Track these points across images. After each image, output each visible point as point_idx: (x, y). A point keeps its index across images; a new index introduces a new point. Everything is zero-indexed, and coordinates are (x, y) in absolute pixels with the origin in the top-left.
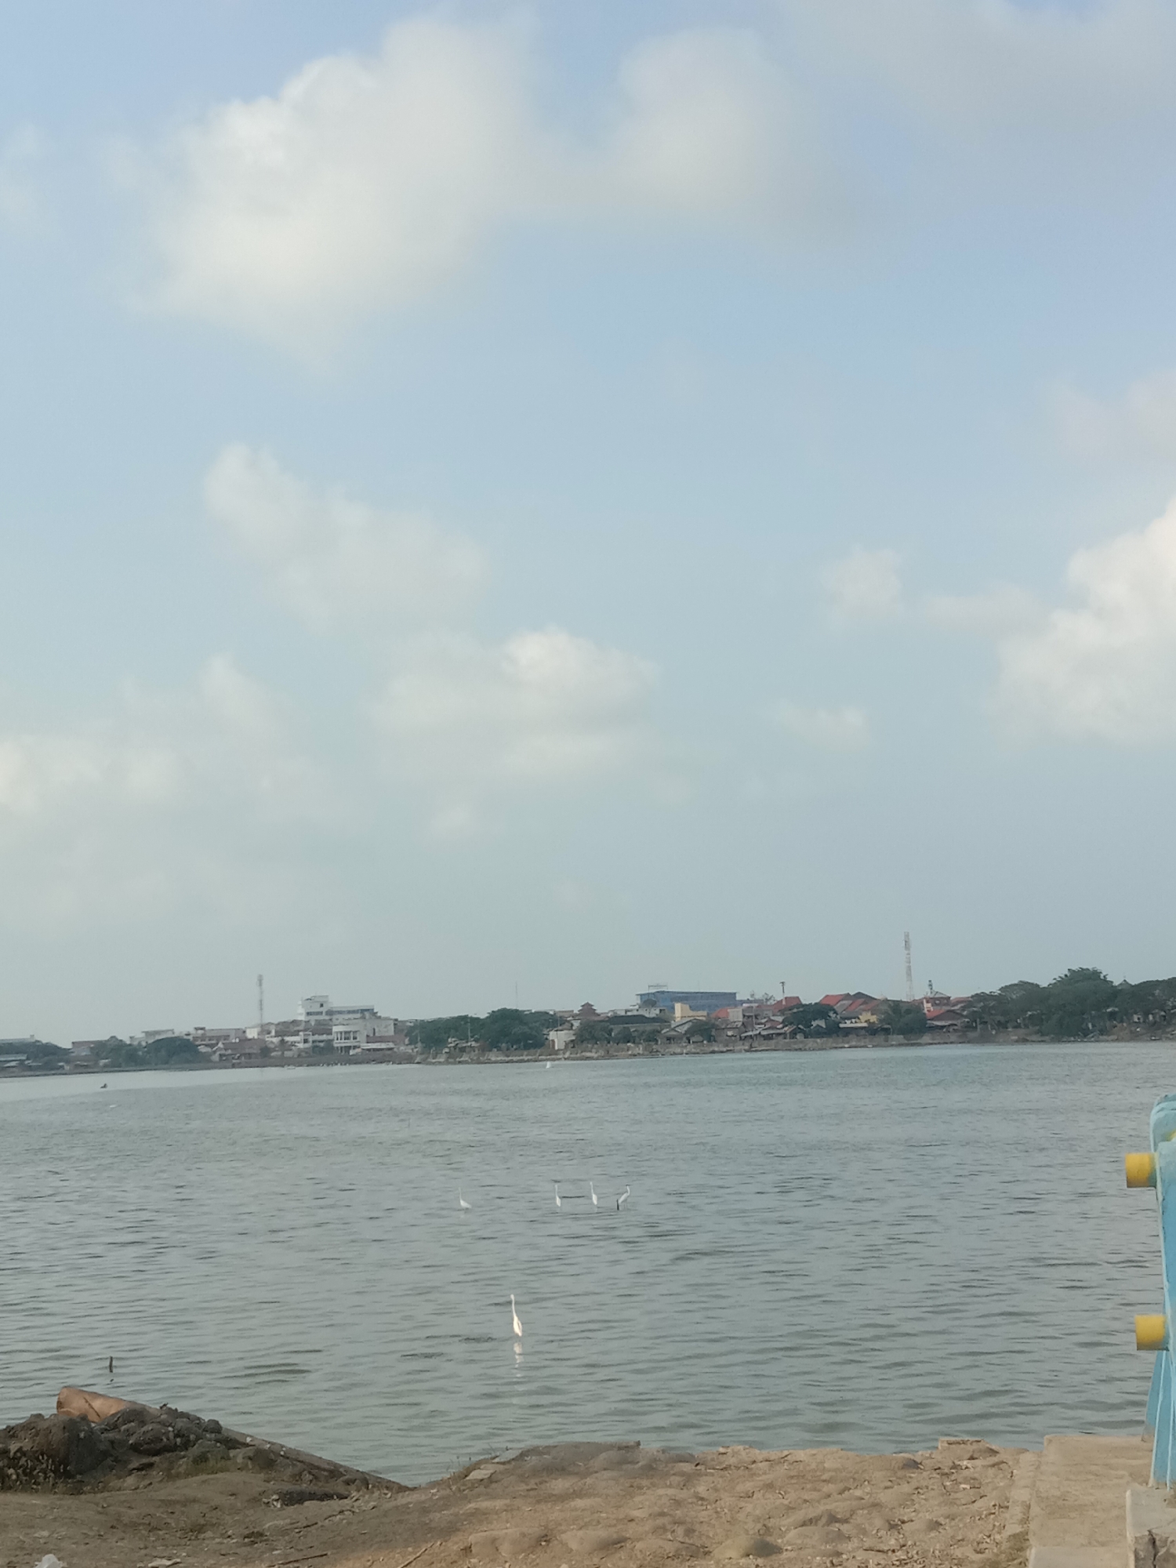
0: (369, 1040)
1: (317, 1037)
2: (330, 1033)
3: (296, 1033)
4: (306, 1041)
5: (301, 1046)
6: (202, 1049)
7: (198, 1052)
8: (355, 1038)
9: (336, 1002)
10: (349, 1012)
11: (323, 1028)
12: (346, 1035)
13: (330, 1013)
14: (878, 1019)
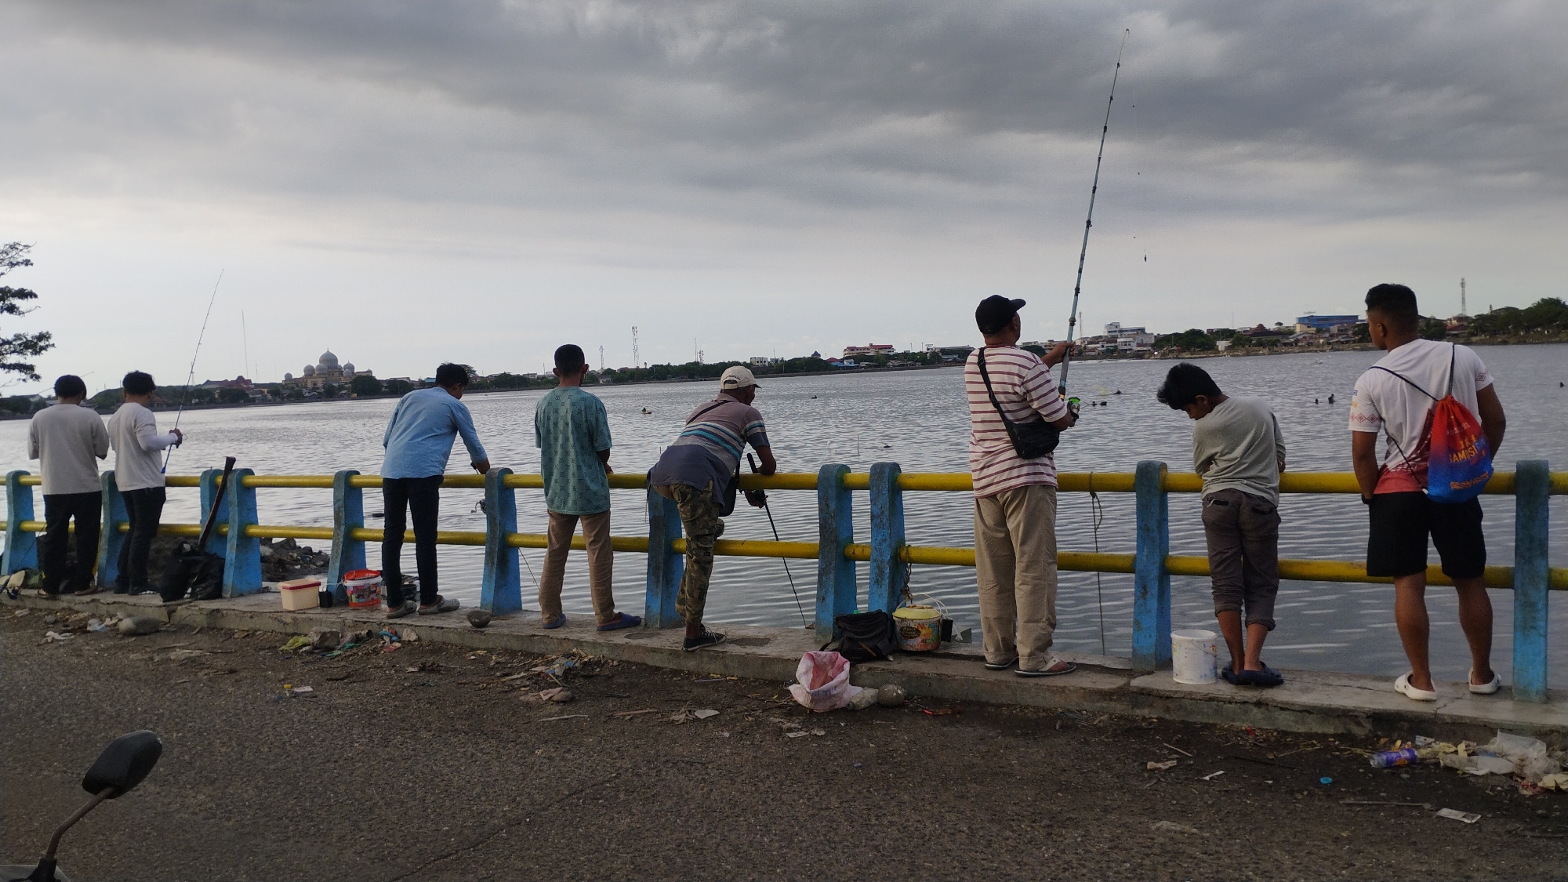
0: (1138, 346)
3: (1098, 343)
5: (1101, 349)
8: (1131, 345)
10: (1131, 331)
12: (1126, 342)
13: (1121, 331)
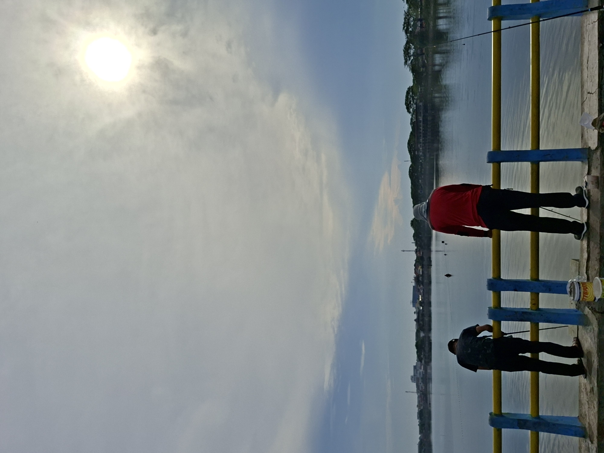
0: (421, 369)
1: (420, 381)
2: (419, 378)
3: (419, 386)
4: (421, 384)
6: (422, 408)
7: (422, 409)
8: (420, 372)
9: (412, 374)
10: (415, 371)
11: (418, 379)
12: (420, 374)
13: (414, 375)
14: (420, 265)
